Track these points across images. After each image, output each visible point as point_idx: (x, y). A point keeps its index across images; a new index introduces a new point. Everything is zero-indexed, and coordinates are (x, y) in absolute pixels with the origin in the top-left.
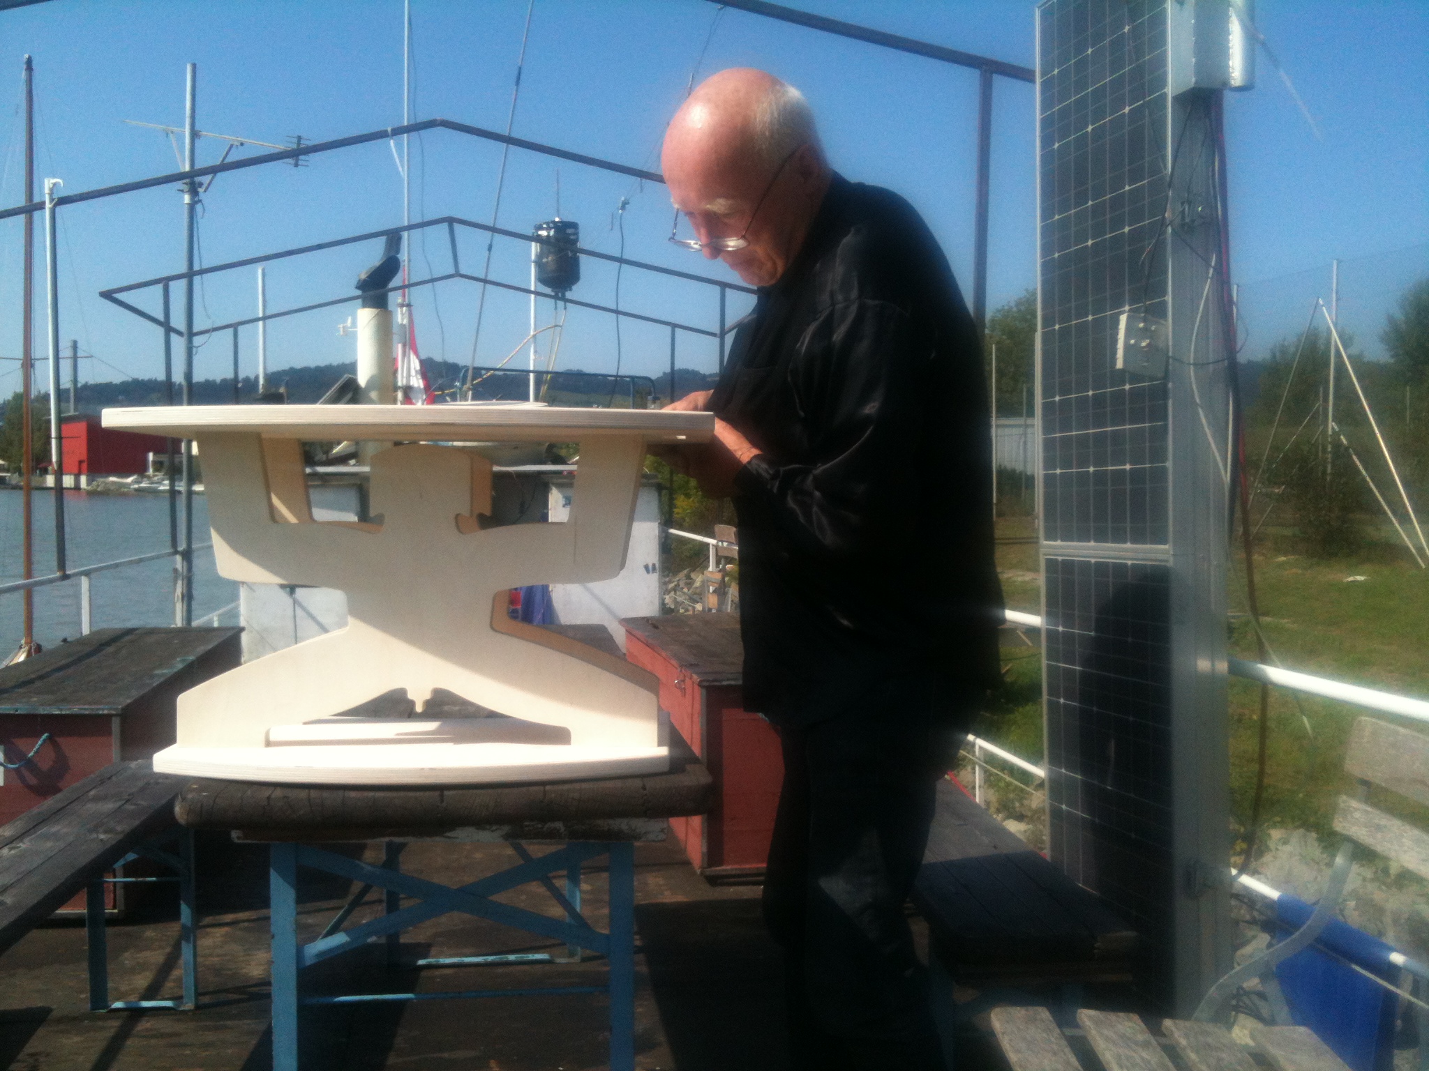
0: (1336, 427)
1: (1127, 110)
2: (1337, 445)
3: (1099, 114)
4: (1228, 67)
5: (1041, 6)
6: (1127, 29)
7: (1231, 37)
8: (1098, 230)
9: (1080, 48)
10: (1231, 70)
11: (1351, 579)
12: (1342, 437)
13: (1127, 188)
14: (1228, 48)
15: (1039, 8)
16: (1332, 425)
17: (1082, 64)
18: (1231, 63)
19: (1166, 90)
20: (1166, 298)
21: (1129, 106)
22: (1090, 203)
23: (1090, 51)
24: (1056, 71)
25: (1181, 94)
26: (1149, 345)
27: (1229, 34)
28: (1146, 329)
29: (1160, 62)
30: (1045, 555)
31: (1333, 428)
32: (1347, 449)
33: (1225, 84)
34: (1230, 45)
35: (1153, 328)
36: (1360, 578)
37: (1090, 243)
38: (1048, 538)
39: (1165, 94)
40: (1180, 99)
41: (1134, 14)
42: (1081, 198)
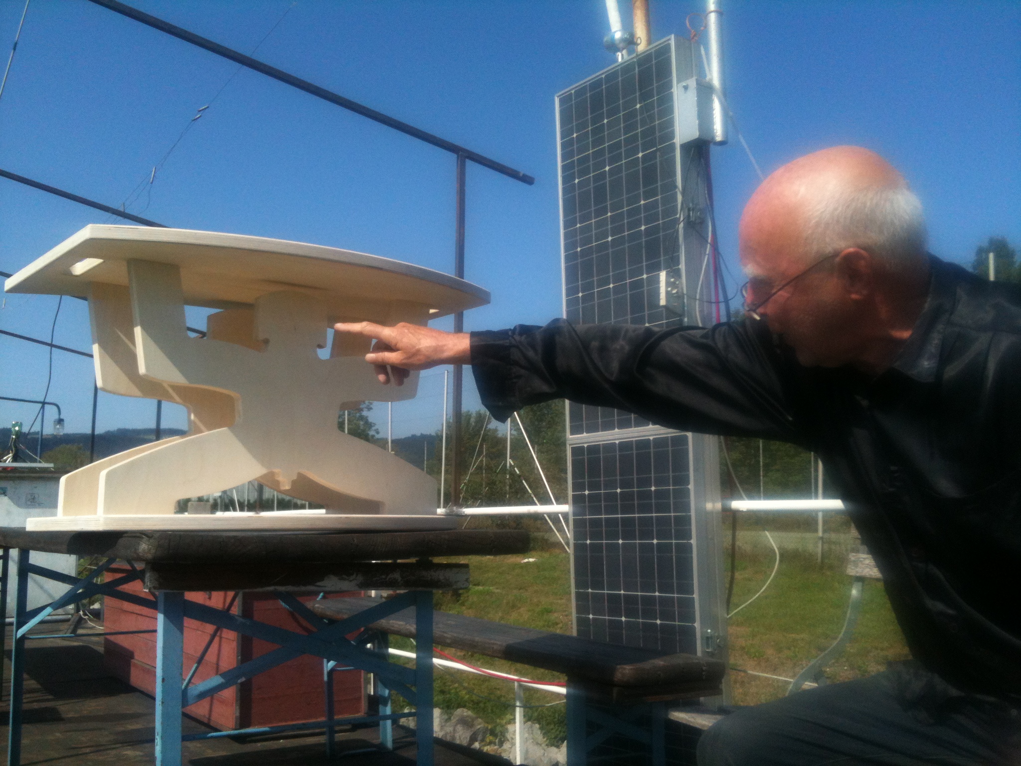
0: (512, 463)
1: (640, 155)
2: (512, 474)
3: (614, 159)
4: (713, 129)
5: (560, 95)
6: (638, 106)
7: (714, 112)
8: (616, 230)
9: (597, 119)
10: (715, 131)
11: (526, 560)
12: (516, 469)
13: (642, 202)
14: (713, 118)
15: (558, 97)
16: (510, 461)
17: (598, 130)
18: (715, 127)
19: (674, 141)
20: (680, 266)
21: (642, 152)
22: (609, 214)
23: (605, 121)
24: (575, 135)
25: (685, 143)
26: (677, 292)
27: (713, 110)
28: (674, 283)
29: (670, 124)
30: (570, 445)
31: (510, 463)
32: (519, 476)
33: (713, 138)
34: (714, 117)
35: (677, 283)
36: (531, 560)
37: (610, 239)
38: (572, 434)
39: (674, 144)
40: (686, 147)
41: (644, 97)
42: (601, 212)
